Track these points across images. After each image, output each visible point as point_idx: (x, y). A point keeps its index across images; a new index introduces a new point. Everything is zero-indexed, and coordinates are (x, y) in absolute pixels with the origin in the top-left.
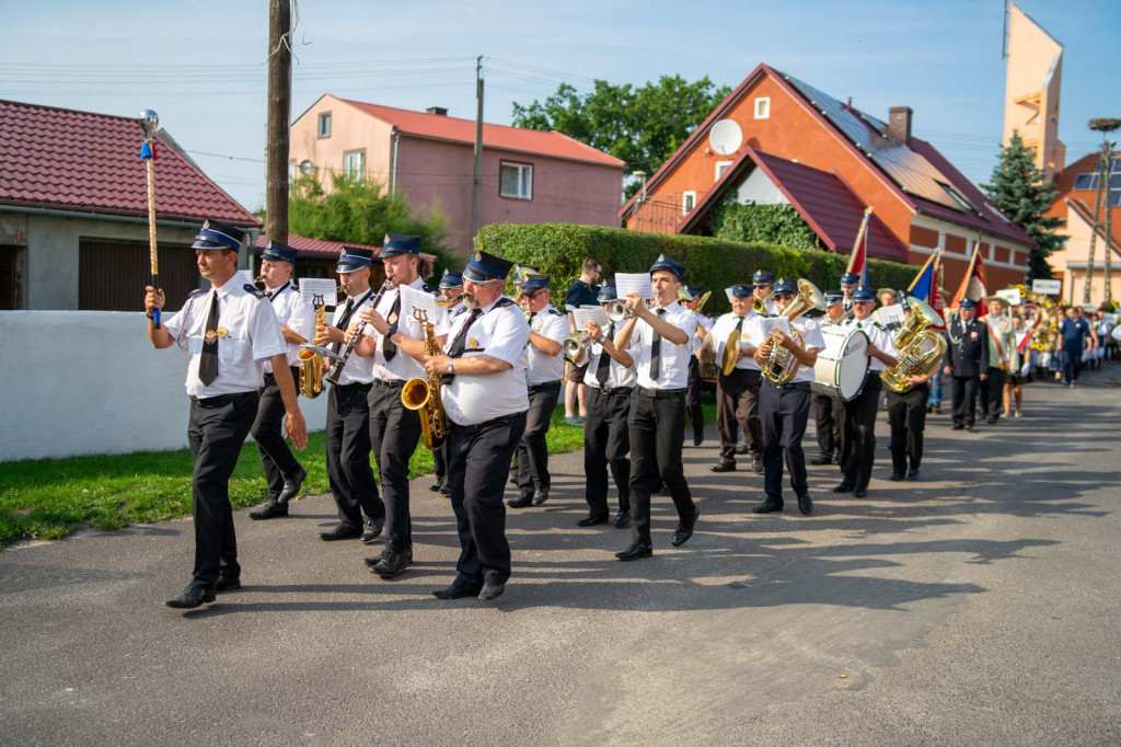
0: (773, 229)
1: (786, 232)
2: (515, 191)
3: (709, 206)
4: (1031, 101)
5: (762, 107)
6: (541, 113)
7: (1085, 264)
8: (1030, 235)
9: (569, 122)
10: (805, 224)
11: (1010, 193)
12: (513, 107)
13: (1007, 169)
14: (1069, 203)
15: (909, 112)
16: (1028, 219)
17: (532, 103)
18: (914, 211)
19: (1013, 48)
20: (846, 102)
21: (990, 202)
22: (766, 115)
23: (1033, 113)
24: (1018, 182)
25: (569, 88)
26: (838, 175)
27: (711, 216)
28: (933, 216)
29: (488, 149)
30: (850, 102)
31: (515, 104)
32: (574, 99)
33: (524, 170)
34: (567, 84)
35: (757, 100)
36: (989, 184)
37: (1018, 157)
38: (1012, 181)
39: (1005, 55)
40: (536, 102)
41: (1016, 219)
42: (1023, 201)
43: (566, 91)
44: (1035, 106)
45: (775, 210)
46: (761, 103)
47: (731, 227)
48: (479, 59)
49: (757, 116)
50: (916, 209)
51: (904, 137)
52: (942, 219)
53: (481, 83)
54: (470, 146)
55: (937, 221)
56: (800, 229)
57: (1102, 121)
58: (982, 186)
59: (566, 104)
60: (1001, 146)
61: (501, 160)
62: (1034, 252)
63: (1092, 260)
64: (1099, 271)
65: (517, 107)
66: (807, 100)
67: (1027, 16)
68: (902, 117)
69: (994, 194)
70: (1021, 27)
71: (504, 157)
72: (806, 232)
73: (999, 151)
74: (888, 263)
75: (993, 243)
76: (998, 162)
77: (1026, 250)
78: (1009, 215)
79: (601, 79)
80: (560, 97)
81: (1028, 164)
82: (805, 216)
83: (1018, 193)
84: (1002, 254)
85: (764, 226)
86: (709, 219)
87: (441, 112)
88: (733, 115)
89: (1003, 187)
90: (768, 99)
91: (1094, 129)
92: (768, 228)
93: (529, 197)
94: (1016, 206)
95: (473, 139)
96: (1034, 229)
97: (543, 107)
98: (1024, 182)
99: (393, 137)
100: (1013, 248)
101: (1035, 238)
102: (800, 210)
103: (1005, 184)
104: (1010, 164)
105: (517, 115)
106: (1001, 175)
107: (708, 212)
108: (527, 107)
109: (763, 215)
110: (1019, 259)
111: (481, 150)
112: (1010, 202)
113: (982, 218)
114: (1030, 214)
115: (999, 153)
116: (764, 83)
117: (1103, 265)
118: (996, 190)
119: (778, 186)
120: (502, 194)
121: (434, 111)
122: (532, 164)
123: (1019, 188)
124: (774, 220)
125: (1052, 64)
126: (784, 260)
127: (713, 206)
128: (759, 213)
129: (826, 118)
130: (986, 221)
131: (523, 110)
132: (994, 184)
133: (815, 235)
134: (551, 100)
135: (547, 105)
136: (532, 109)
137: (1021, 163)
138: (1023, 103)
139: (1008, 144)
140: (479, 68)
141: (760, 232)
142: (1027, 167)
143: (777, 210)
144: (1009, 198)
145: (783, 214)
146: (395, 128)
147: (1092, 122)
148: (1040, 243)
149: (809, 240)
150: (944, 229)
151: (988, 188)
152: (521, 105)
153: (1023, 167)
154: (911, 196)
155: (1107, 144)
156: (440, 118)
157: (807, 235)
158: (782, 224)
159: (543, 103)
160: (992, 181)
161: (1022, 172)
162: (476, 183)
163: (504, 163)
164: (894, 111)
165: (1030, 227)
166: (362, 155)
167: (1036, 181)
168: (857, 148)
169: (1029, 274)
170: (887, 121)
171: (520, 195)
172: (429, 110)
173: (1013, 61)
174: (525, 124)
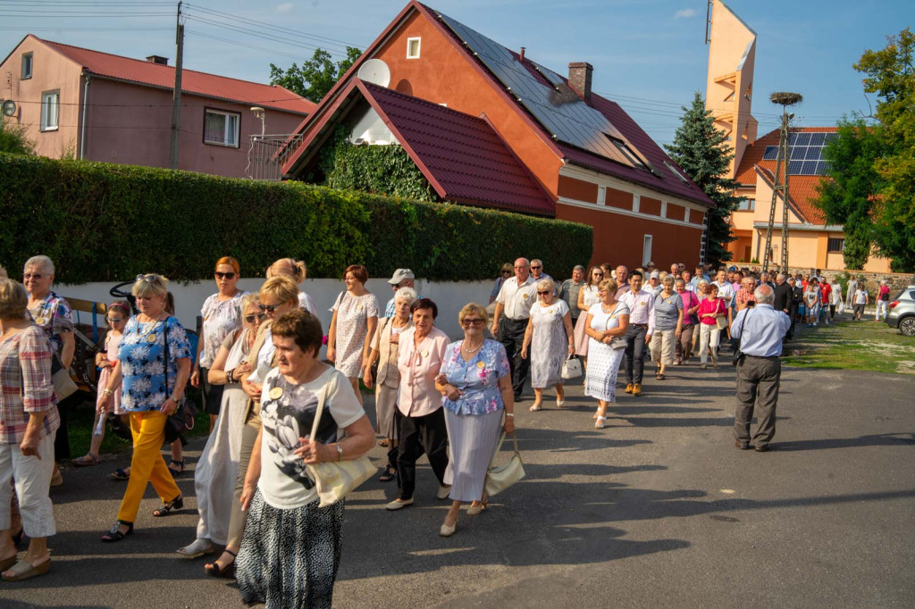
0: (384, 174)
1: (398, 177)
2: (223, 140)
3: (318, 147)
4: (729, 81)
5: (413, 47)
6: (299, 76)
7: (767, 225)
8: (709, 195)
9: (320, 84)
10: (417, 169)
11: (691, 154)
12: (270, 69)
13: (689, 131)
14: (757, 171)
15: (589, 68)
16: (706, 179)
17: (291, 67)
18: (562, 160)
19: (714, 34)
20: (519, 52)
21: (673, 163)
22: (417, 56)
23: (730, 91)
24: (698, 143)
25: (324, 53)
26: (486, 119)
27: (322, 157)
28: (586, 167)
29: (186, 95)
30: (523, 52)
31: (272, 65)
32: (328, 63)
33: (232, 119)
34: (322, 50)
35: (409, 39)
36: (673, 145)
37: (699, 120)
38: (693, 143)
39: (707, 40)
40: (295, 66)
41: (695, 179)
42: (703, 161)
43: (321, 57)
44: (731, 86)
45: (386, 152)
46: (413, 43)
47: (342, 169)
48: (179, 6)
49: (409, 57)
50: (564, 158)
51: (583, 93)
52: (599, 171)
53: (180, 29)
54: (168, 92)
55: (595, 174)
56: (413, 173)
57: (783, 94)
58: (665, 146)
59: (322, 68)
60: (685, 109)
61: (206, 108)
62: (711, 210)
63: (772, 220)
64: (778, 230)
65: (274, 68)
66: (460, 41)
67: (726, 6)
68: (581, 72)
69: (677, 154)
70: (721, 16)
71: (207, 104)
72: (418, 177)
73: (683, 114)
74: (509, 214)
75: (665, 201)
76: (681, 124)
77: (704, 209)
78: (689, 175)
79: (353, 47)
80: (317, 62)
81: (708, 126)
82: (417, 161)
83: (698, 154)
84: (675, 212)
85: (375, 170)
86: (321, 161)
87: (161, 61)
88: (385, 55)
89: (684, 148)
90: (419, 39)
91: (775, 102)
92: (379, 172)
93: (236, 145)
94: (696, 167)
95: (171, 84)
96: (711, 189)
97: (301, 70)
98: (703, 144)
99: (83, 78)
100: (688, 207)
101: (712, 197)
102: (411, 153)
103: (686, 145)
104: (692, 127)
105: (275, 77)
106: (682, 136)
107: (318, 153)
108: (286, 70)
109: (374, 156)
110: (695, 216)
111: (179, 96)
112: (690, 162)
113: (653, 174)
114: (708, 174)
115: (683, 116)
116: (417, 21)
117: (781, 225)
118: (678, 151)
119: (387, 123)
120: (206, 141)
121: (153, 59)
122: (240, 113)
123: (699, 149)
124: (386, 163)
125: (746, 48)
126: (322, 207)
127: (323, 145)
128: (370, 154)
129: (477, 60)
130: (659, 177)
131: (280, 72)
132: (677, 146)
133: (427, 181)
134: (308, 64)
135: (304, 69)
136: (291, 72)
137: (702, 126)
138: (721, 82)
139: (690, 108)
140: (179, 13)
141: (372, 176)
142: (707, 130)
143: (388, 151)
144: (690, 159)
145: (395, 155)
146: (84, 68)
147: (773, 95)
148: (716, 201)
149: (422, 186)
150: (604, 183)
151: (671, 149)
152: (278, 68)
153: (704, 130)
154: (562, 145)
155: (786, 116)
156: (159, 67)
157: (419, 181)
158: (393, 167)
159: (300, 66)
160: (675, 143)
161: (703, 135)
162: (174, 128)
163: (208, 111)
164: (574, 66)
165: (708, 187)
166: (58, 96)
167: (714, 144)
168: (507, 92)
169: (705, 232)
170: (567, 76)
171: (226, 143)
172: (148, 58)
173: (714, 45)
174: (281, 83)
